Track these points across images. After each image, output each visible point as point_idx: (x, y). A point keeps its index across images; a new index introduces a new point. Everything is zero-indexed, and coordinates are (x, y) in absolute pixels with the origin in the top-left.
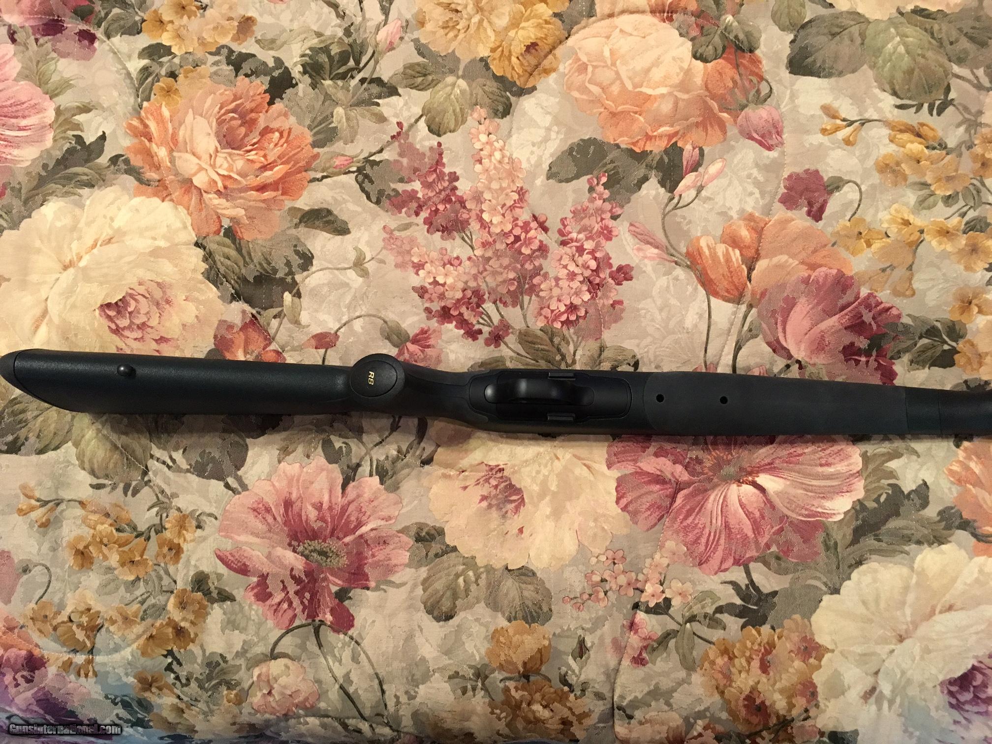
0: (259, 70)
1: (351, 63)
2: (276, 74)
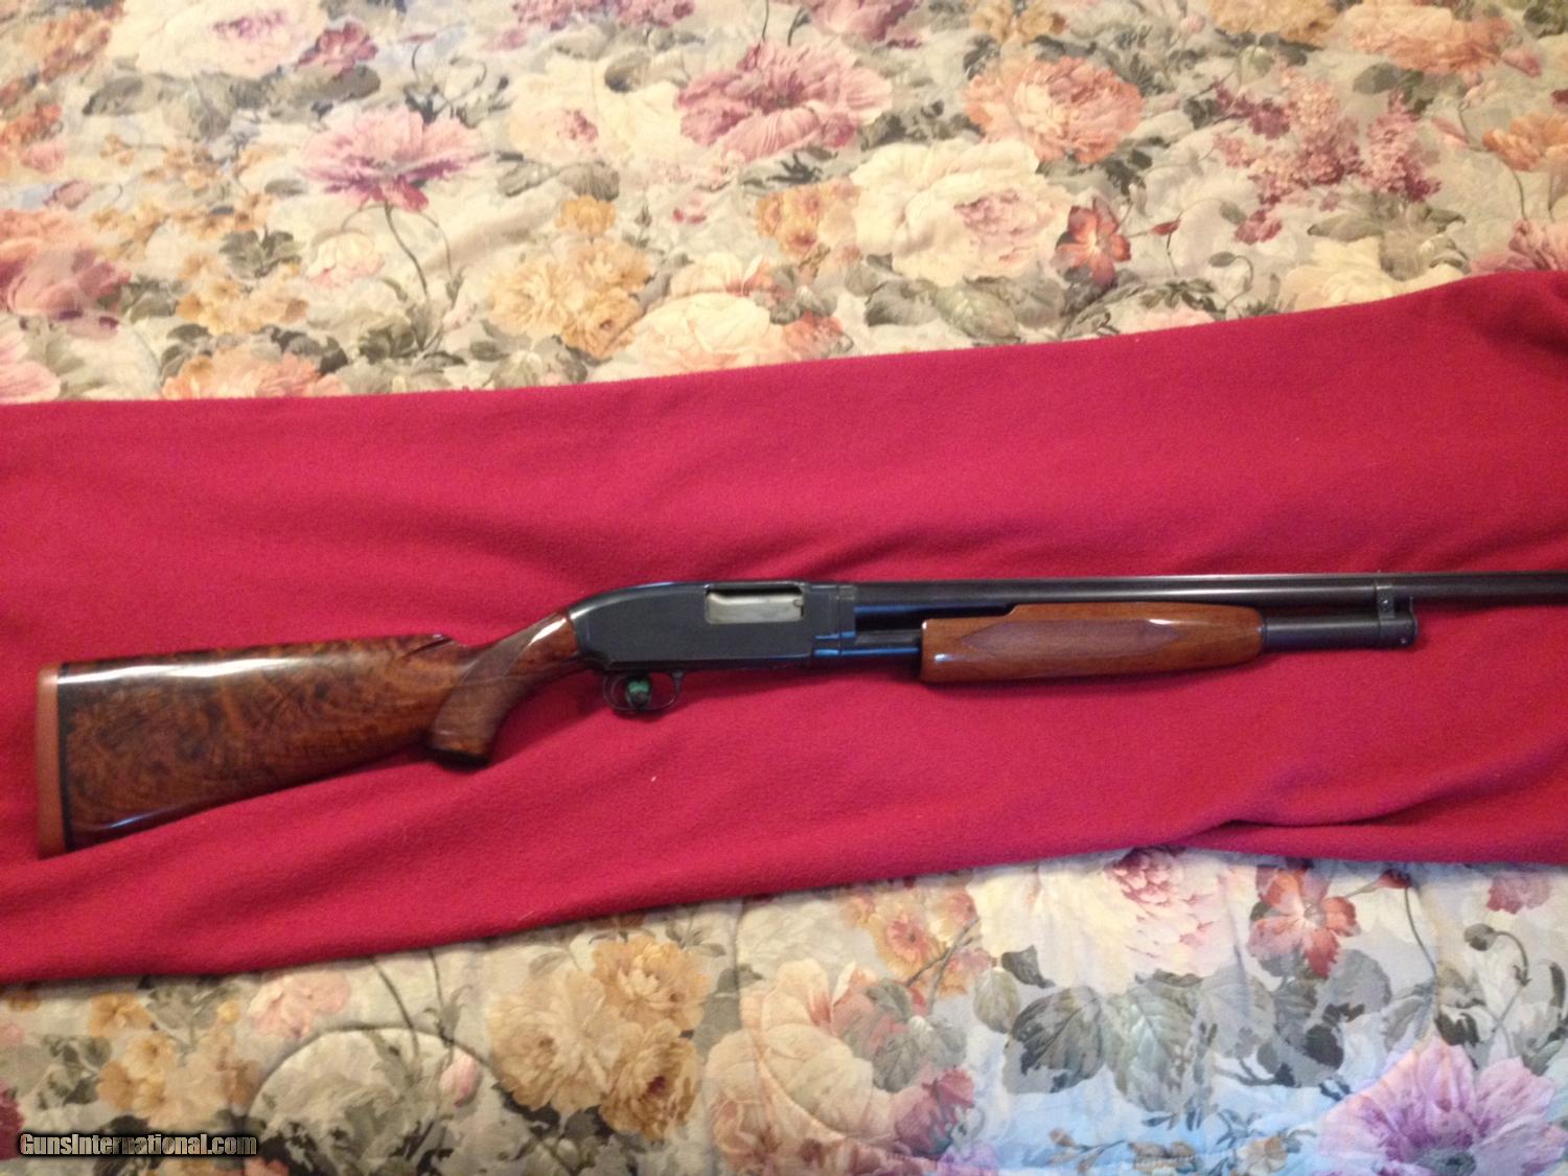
0: (310, 349)
1: (415, 345)
2: (329, 354)
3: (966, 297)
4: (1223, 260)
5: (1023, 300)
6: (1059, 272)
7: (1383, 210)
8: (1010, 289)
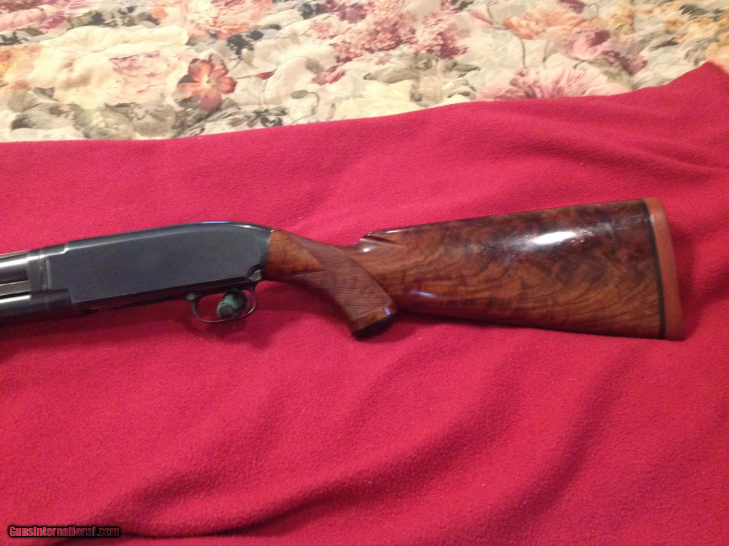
3: (102, 115)
4: (300, 95)
5: (144, 117)
6: (176, 100)
7: (421, 64)
8: (136, 110)
